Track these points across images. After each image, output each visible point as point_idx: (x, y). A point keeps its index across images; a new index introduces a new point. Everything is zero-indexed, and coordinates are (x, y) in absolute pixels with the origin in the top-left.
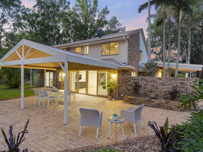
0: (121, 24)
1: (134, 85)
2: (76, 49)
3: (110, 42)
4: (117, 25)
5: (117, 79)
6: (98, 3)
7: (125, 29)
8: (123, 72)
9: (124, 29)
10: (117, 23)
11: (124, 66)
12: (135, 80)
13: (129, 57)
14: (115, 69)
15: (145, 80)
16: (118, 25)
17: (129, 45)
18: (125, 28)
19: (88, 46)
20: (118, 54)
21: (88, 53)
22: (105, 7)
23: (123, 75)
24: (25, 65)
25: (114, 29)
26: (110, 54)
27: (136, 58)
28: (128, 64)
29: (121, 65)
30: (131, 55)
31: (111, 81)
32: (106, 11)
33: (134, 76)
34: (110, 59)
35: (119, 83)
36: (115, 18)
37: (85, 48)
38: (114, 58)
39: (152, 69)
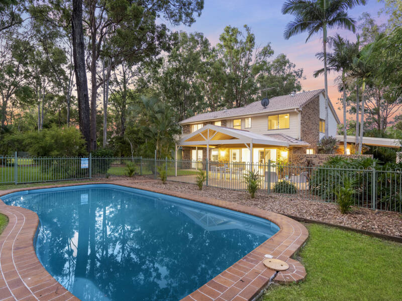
0: (295, 65)
1: (306, 163)
2: (235, 121)
3: (278, 114)
4: (286, 68)
5: (287, 157)
6: (255, 41)
7: (302, 73)
8: (294, 149)
9: (300, 73)
10: (287, 65)
11: (295, 143)
12: (308, 157)
13: (303, 131)
14: (285, 147)
15: (319, 158)
16: (290, 67)
17: (302, 118)
18: (302, 71)
19: (250, 119)
20: (288, 128)
21: (250, 127)
22: (266, 45)
23: (295, 152)
24: (210, 145)
25: (281, 74)
26: (279, 128)
27: (314, 131)
28: (301, 140)
29: (292, 142)
30: (305, 129)
31: (281, 159)
32: (267, 52)
33: (311, 153)
34: (278, 134)
35: (290, 162)
36: (284, 57)
37: (246, 120)
38: (284, 133)
39: (329, 146)
